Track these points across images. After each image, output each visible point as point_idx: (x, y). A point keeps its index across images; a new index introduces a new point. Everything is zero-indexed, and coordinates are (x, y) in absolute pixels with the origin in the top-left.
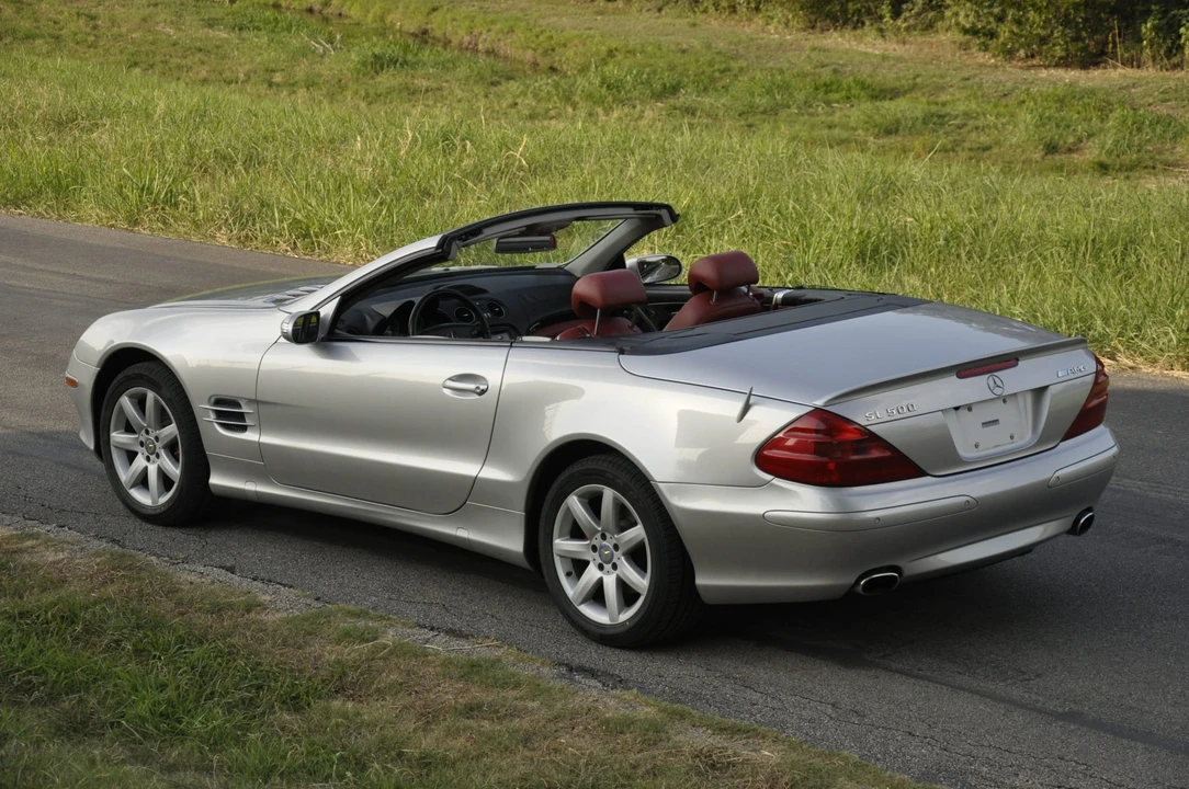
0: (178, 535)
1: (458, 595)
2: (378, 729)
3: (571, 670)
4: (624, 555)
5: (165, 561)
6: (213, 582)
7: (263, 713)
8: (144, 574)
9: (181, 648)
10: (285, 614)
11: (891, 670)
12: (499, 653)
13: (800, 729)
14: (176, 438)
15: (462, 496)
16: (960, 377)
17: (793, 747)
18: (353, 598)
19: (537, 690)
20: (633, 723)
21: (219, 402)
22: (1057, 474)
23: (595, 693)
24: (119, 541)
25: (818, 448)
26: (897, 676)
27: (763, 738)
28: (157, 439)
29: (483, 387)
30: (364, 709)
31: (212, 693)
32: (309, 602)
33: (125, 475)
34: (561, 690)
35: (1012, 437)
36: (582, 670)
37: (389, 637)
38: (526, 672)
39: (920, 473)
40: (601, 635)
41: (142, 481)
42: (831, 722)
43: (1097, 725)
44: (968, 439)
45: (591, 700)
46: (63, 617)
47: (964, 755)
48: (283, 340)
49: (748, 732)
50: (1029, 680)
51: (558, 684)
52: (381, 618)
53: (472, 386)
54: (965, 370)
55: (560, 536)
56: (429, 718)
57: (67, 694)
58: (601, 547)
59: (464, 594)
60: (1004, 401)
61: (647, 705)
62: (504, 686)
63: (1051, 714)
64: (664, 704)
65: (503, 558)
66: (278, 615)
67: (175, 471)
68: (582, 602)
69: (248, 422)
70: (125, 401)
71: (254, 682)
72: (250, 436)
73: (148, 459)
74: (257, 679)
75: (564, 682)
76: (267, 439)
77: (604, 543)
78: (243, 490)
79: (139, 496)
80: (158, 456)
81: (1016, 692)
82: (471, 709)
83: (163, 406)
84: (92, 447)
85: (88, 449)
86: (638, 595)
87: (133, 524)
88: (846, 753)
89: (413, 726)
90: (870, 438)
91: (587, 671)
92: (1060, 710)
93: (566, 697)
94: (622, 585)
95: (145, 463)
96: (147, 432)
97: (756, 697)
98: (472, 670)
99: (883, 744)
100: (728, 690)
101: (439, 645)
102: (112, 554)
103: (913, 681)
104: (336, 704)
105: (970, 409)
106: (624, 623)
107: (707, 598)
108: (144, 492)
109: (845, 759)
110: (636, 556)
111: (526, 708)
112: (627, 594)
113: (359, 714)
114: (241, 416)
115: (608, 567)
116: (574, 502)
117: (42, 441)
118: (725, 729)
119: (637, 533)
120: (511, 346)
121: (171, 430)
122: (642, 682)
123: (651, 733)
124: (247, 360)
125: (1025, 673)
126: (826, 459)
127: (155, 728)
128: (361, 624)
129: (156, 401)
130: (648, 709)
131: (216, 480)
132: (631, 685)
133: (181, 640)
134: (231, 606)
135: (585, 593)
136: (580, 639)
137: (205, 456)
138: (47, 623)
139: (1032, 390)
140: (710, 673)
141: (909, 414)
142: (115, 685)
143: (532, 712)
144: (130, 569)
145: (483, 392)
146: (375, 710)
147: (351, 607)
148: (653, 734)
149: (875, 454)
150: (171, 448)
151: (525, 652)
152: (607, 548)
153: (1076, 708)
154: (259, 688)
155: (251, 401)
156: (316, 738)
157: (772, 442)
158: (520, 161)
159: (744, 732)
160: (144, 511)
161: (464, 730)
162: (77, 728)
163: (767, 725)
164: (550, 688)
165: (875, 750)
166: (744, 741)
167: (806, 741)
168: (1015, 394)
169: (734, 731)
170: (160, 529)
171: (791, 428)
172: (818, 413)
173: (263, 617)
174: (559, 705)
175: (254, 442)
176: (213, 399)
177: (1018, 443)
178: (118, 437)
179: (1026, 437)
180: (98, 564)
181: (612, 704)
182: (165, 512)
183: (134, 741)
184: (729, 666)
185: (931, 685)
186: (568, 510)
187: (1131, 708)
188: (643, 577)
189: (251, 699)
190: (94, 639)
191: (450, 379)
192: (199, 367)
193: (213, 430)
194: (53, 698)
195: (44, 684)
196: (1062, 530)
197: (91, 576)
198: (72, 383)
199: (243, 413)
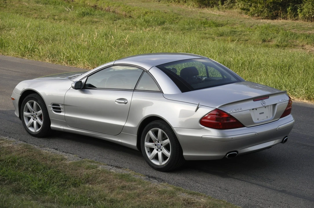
0: (41, 140)
1: (118, 157)
2: (98, 192)
3: (149, 177)
4: (164, 147)
5: (39, 147)
6: (52, 153)
7: (68, 188)
8: (33, 150)
9: (44, 170)
10: (72, 161)
11: (235, 178)
12: (130, 172)
13: (211, 194)
14: (42, 114)
15: (120, 131)
16: (254, 101)
17: (209, 198)
18: (90, 157)
19: (140, 183)
20: (166, 191)
21: (54, 105)
22: (279, 127)
23: (156, 183)
24: (26, 141)
25: (217, 119)
26: (236, 180)
27: (202, 196)
28: (36, 114)
29: (126, 102)
30: (94, 187)
31: (53, 182)
32: (78, 158)
33: (27, 124)
34: (147, 182)
35: (267, 117)
36: (152, 177)
37: (100, 168)
38: (137, 178)
39: (243, 126)
40: (157, 168)
41: (32, 125)
42: (220, 192)
43: (290, 194)
44: (256, 117)
45: (155, 185)
46: (12, 161)
47: (255, 201)
48: (72, 88)
49: (198, 194)
50: (271, 182)
51: (146, 181)
52: (97, 163)
53: (123, 101)
54: (256, 99)
55: (146, 142)
56: (112, 189)
57: (14, 182)
58: (158, 145)
59: (119, 156)
60: (265, 107)
61: (170, 187)
62: (132, 181)
63: (277, 190)
64: (175, 187)
65: (131, 147)
66: (70, 162)
67: (41, 123)
68: (152, 159)
69: (62, 110)
70: (28, 104)
71: (65, 179)
72: (62, 114)
73: (34, 119)
74: (65, 178)
75: (148, 180)
76: (67, 115)
77: (158, 143)
78: (60, 128)
79: (31, 129)
80: (36, 119)
81: (268, 185)
82: (123, 187)
83: (38, 106)
84: (18, 116)
85: (17, 117)
86: (167, 158)
87: (29, 137)
88: (224, 200)
89: (108, 192)
90: (231, 117)
91: (154, 177)
92: (280, 189)
93: (148, 184)
94: (163, 155)
95: (33, 121)
96: (34, 112)
97: (199, 185)
98: (122, 177)
99: (234, 198)
100: (191, 183)
101: (113, 170)
102: (24, 145)
103: (240, 181)
104: (87, 185)
105: (256, 109)
106: (163, 165)
107: (186, 159)
108: (32, 128)
109: (224, 202)
110: (167, 147)
111: (138, 187)
112: (164, 157)
113: (93, 188)
114: (60, 109)
115: (159, 150)
116: (150, 133)
117: (3, 115)
118: (191, 193)
119: (167, 141)
120: (134, 91)
121: (41, 112)
122: (169, 181)
123: (171, 194)
124: (62, 94)
125: (270, 180)
126: (218, 122)
127: (39, 191)
128: (92, 164)
129: (36, 104)
130: (170, 188)
131: (52, 125)
132: (165, 181)
133: (44, 168)
134: (57, 159)
135: (153, 157)
136: (152, 169)
137: (50, 119)
138: (8, 163)
139: (273, 105)
140: (187, 179)
141: (241, 110)
142: (27, 180)
143: (139, 188)
144: (30, 149)
145: (126, 103)
146: (97, 187)
147: (90, 160)
148: (172, 195)
149: (232, 121)
150: (40, 117)
151: (137, 172)
152: (159, 145)
153: (284, 189)
154: (66, 181)
155: (62, 105)
156: (82, 195)
157: (204, 118)
158: (127, 41)
159: (196, 194)
160: (33, 133)
161: (121, 193)
162: (17, 191)
163: (202, 192)
164: (144, 182)
165: (232, 199)
166: (196, 197)
167: (213, 197)
168: (268, 106)
169: (194, 194)
170: (37, 138)
171: (209, 114)
172: (217, 110)
173: (66, 162)
174: (146, 186)
175: (63, 116)
176: (52, 104)
177: (269, 119)
178: (26, 113)
179: (270, 117)
180: (20, 147)
181: (161, 187)
182: (38, 134)
183: (33, 195)
184: (191, 177)
185: (245, 182)
186: (149, 135)
187: (299, 189)
188: (169, 153)
189: (64, 184)
190: (21, 167)
191: (117, 100)
192: (49, 95)
193: (52, 112)
194: (10, 183)
195: (8, 179)
196: (279, 142)
197: (19, 151)
198: (13, 99)
199: (60, 108)
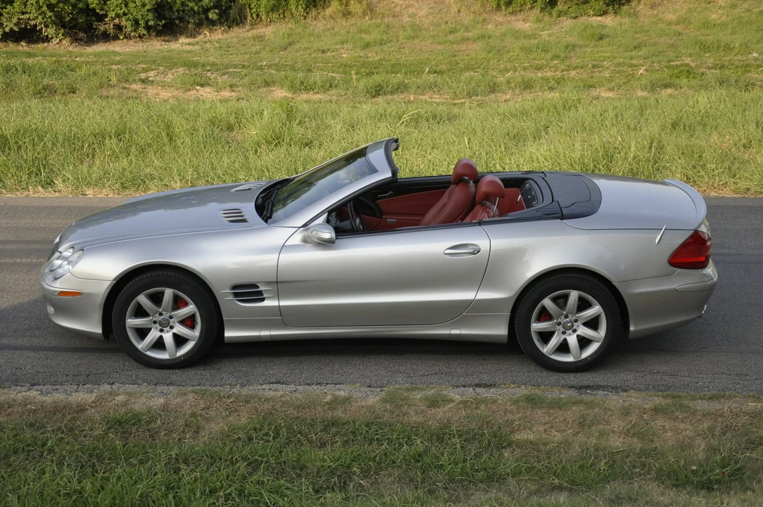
3: (577, 389)
4: (582, 324)
14: (193, 315)
28: (172, 317)
29: (475, 250)
33: (140, 343)
41: (158, 345)
53: (467, 250)
55: (536, 322)
58: (565, 322)
61: (651, 396)
64: (660, 394)
67: (192, 334)
68: (554, 353)
69: (265, 296)
70: (142, 299)
72: (267, 303)
73: (161, 331)
76: (284, 303)
77: (567, 320)
78: (258, 336)
79: (155, 354)
80: (172, 327)
83: (181, 298)
84: (99, 332)
91: (587, 387)
94: (582, 339)
95: (159, 334)
96: (162, 315)
106: (585, 359)
107: (632, 337)
108: (161, 351)
114: (260, 293)
115: (570, 332)
116: (548, 302)
119: (595, 311)
120: (480, 225)
122: (627, 386)
124: (269, 260)
129: (174, 294)
130: (655, 398)
131: (229, 334)
135: (554, 349)
137: (222, 321)
145: (477, 252)
150: (188, 321)
152: (569, 322)
155: (269, 283)
157: (677, 252)
160: (163, 363)
171: (686, 243)
172: (697, 233)
175: (273, 306)
176: (229, 286)
178: (133, 322)
182: (184, 360)
186: (542, 306)
188: (599, 333)
191: (448, 249)
193: (233, 305)
198: (74, 293)
199: (261, 291)
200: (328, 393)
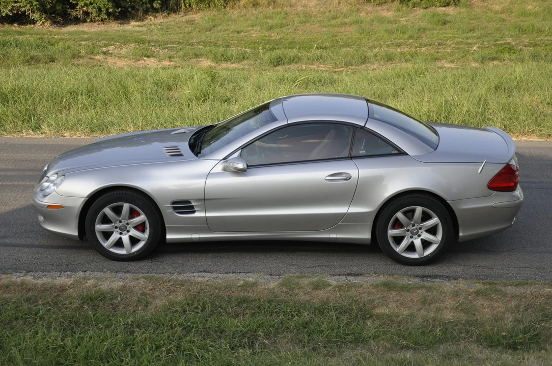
3: (421, 277)
4: (425, 230)
5: (171, 275)
6: (214, 279)
10: (273, 284)
12: (383, 278)
14: (144, 222)
23: (447, 283)
28: (128, 224)
33: (106, 243)
36: (425, 276)
37: (333, 282)
41: (118, 244)
49: (527, 284)
53: (342, 177)
55: (391, 229)
58: (412, 229)
65: (355, 242)
67: (143, 236)
68: (404, 252)
69: (196, 209)
70: (107, 210)
72: (197, 214)
73: (121, 234)
76: (209, 214)
78: (191, 238)
79: (118, 251)
80: (128, 231)
83: (134, 209)
84: (76, 234)
91: (428, 276)
94: (424, 241)
95: (119, 236)
96: (121, 222)
100: (487, 271)
106: (428, 256)
107: (460, 240)
108: (120, 249)
114: (192, 207)
115: (416, 236)
116: (399, 215)
118: (518, 285)
119: (434, 221)
120: (351, 159)
121: (141, 218)
124: (199, 183)
129: (130, 207)
130: (478, 285)
131: (169, 236)
132: (455, 278)
135: (405, 249)
137: (164, 227)
144: (170, 282)
145: (349, 179)
147: (293, 275)
148: (499, 292)
152: (415, 229)
155: (198, 200)
157: (494, 179)
160: (122, 257)
166: (533, 287)
169: (522, 284)
171: (500, 173)
175: (202, 217)
176: (170, 202)
178: (100, 227)
181: (462, 286)
182: (137, 255)
186: (396, 218)
193: (172, 215)
198: (58, 207)
200: (241, 279)
